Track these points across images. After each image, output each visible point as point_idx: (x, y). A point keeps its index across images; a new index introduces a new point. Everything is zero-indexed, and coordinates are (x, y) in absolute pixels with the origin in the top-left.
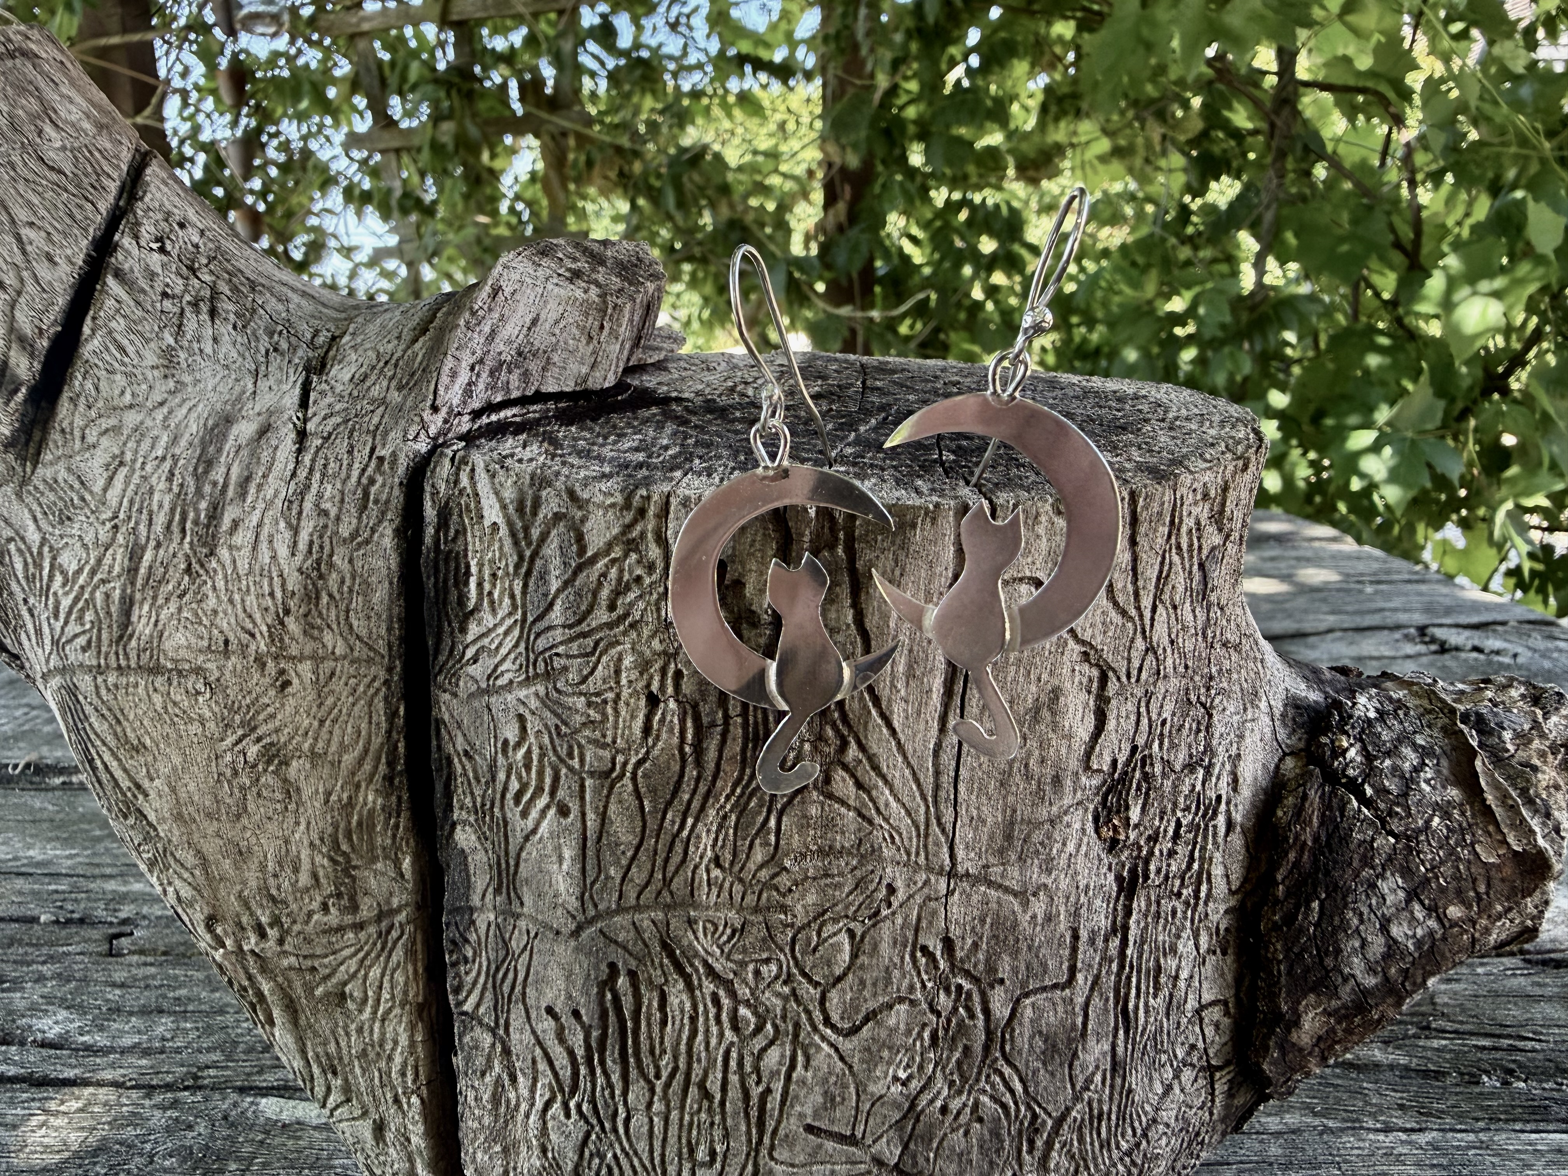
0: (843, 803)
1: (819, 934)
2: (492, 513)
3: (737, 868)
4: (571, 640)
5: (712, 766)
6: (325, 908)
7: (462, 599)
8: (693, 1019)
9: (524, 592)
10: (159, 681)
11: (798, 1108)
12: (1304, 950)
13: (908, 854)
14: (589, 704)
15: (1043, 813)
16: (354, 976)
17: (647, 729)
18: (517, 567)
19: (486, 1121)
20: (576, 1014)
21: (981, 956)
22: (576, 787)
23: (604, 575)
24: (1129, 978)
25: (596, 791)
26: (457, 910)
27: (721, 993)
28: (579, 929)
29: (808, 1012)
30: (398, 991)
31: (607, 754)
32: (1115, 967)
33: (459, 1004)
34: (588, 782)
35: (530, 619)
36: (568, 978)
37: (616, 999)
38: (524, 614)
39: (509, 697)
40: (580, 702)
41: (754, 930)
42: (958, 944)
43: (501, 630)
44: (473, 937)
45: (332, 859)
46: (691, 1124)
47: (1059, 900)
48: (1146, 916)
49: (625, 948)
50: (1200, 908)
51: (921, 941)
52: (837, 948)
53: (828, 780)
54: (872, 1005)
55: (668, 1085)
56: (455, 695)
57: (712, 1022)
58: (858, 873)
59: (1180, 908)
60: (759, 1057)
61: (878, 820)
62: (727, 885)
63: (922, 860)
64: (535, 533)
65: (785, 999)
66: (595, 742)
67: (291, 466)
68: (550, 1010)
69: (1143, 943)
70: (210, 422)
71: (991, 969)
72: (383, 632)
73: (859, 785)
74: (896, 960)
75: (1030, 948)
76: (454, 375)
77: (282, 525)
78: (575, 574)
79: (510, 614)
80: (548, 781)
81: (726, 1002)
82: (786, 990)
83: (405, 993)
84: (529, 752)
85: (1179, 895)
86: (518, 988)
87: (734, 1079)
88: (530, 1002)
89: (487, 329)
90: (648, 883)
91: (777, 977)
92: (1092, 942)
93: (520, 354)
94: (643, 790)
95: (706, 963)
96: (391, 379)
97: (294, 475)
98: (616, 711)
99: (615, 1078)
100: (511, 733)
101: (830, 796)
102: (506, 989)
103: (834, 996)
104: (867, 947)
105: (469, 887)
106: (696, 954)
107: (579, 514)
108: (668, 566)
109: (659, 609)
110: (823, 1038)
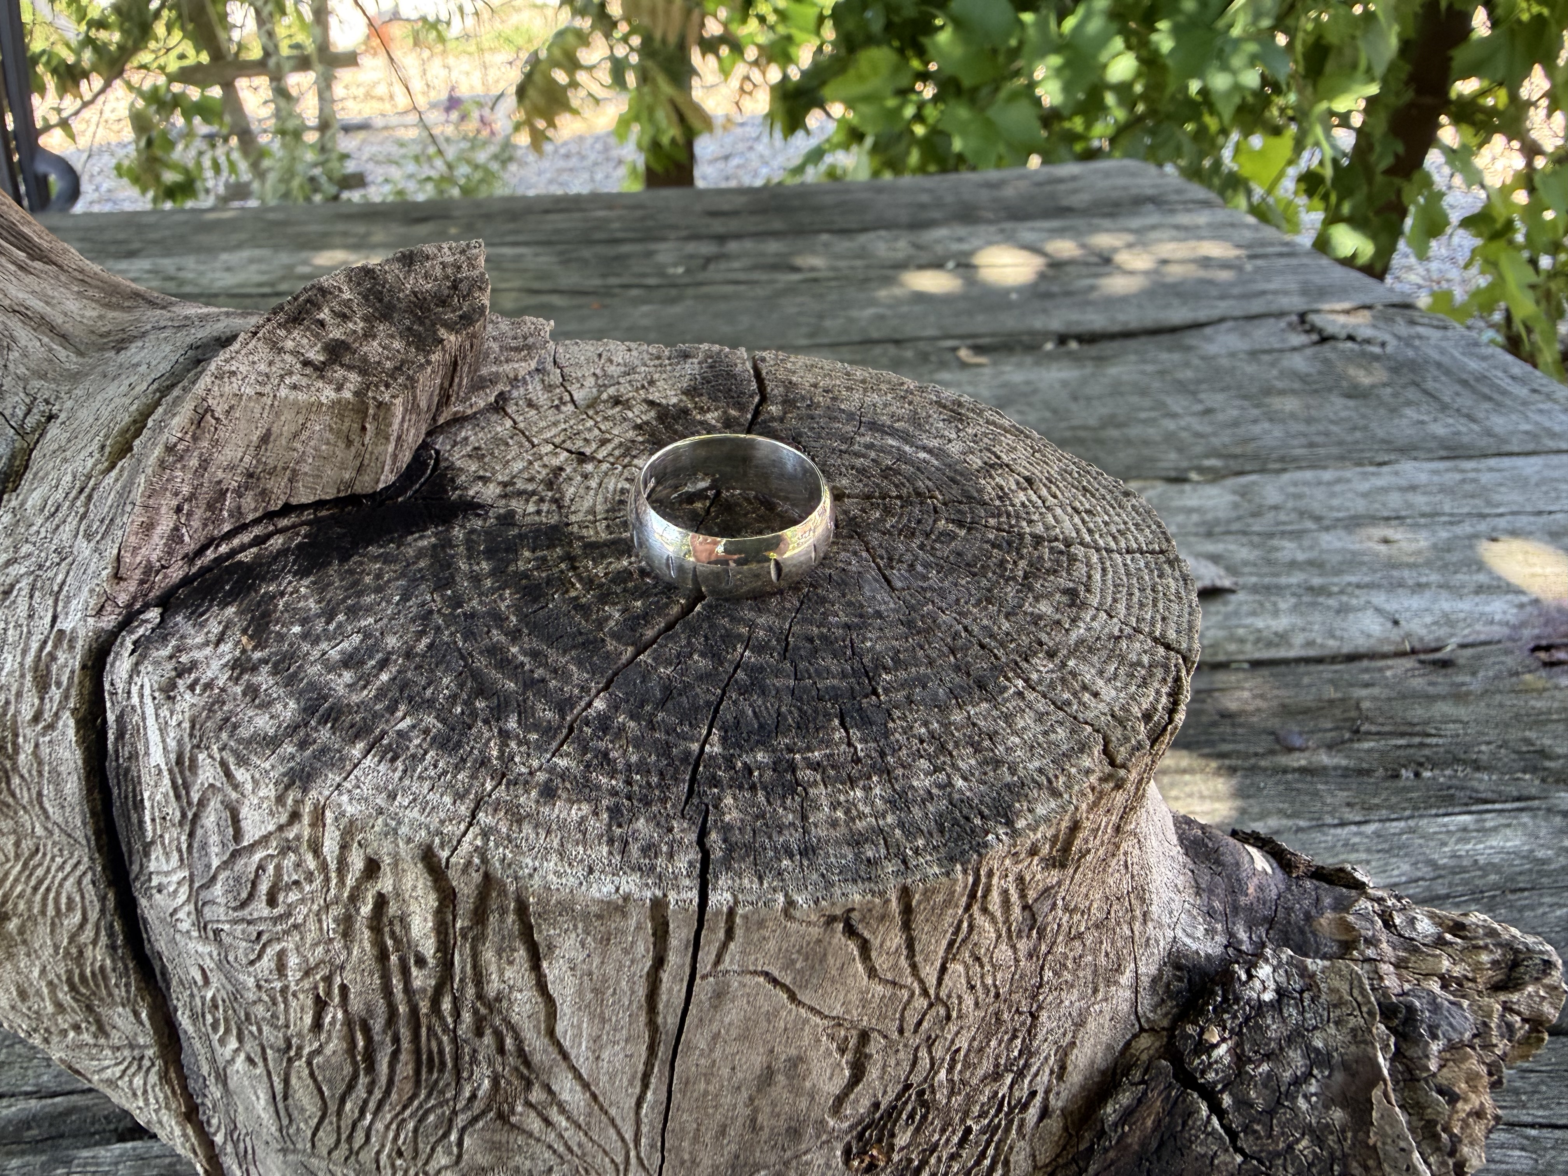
0: (531, 1135)
2: (157, 753)
3: (420, 1163)
4: (235, 922)
5: (384, 1077)
9: (190, 853)
14: (259, 987)
17: (317, 1025)
18: (181, 824)
22: (259, 1049)
23: (262, 868)
25: (277, 1060)
26: (194, 1071)
28: (284, 1151)
30: (161, 1099)
31: (281, 1035)
34: (269, 1051)
35: (196, 883)
38: (192, 875)
39: (190, 944)
40: (251, 982)
43: (175, 878)
44: (209, 1097)
56: (151, 907)
61: (571, 1156)
64: (195, 797)
66: (270, 1021)
72: (79, 824)
78: (234, 857)
79: (179, 868)
80: (234, 1031)
83: (167, 1105)
84: (214, 998)
89: (194, 461)
90: (336, 1147)
93: (250, 476)
94: (319, 1078)
98: (286, 1001)
100: (197, 975)
107: (234, 795)
108: (327, 880)
109: (320, 921)
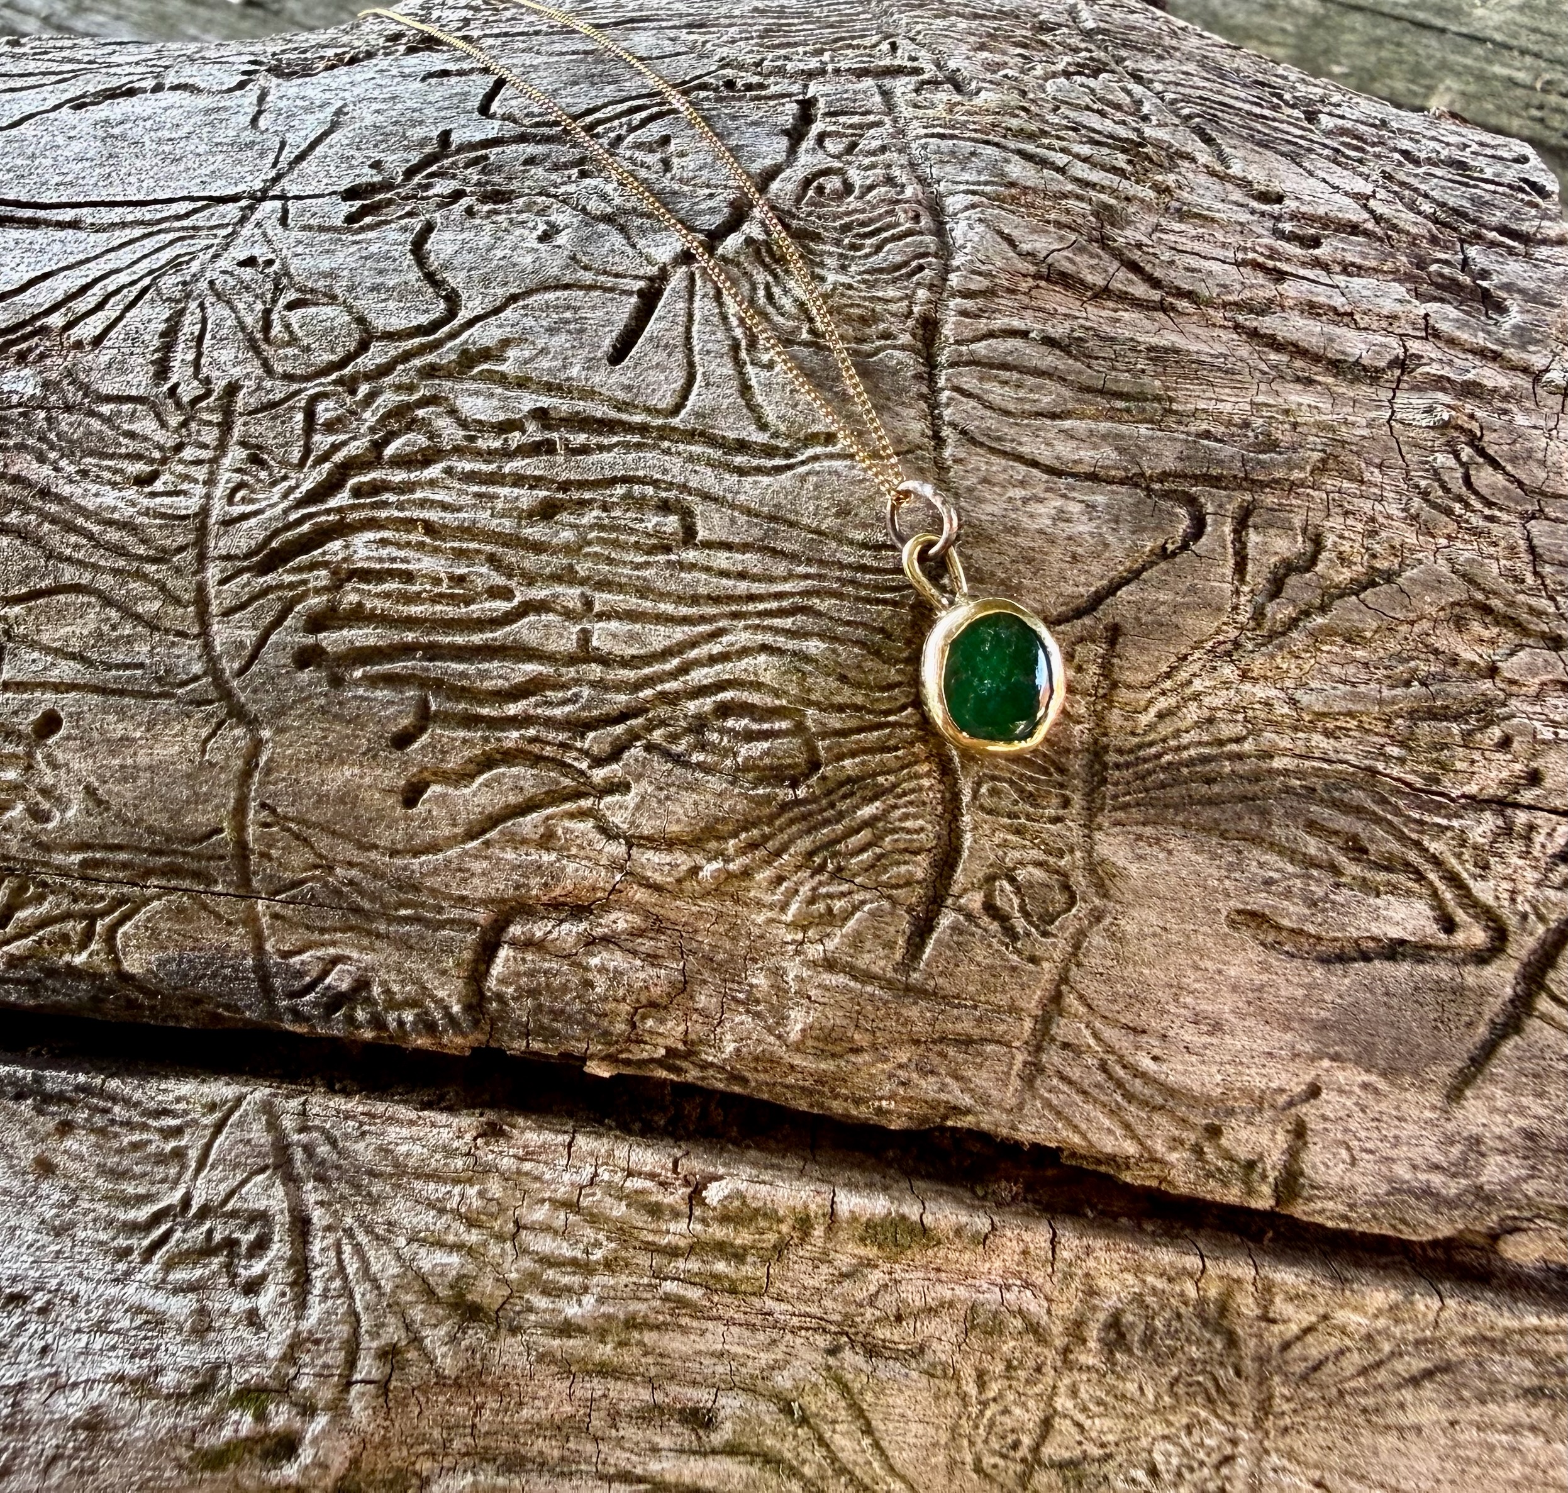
20: (399, 741)
28: (238, 714)
29: (406, 356)
41: (257, 430)
74: (355, 249)
81: (373, 476)
103: (388, 323)
104: (322, 285)
110: (452, 336)
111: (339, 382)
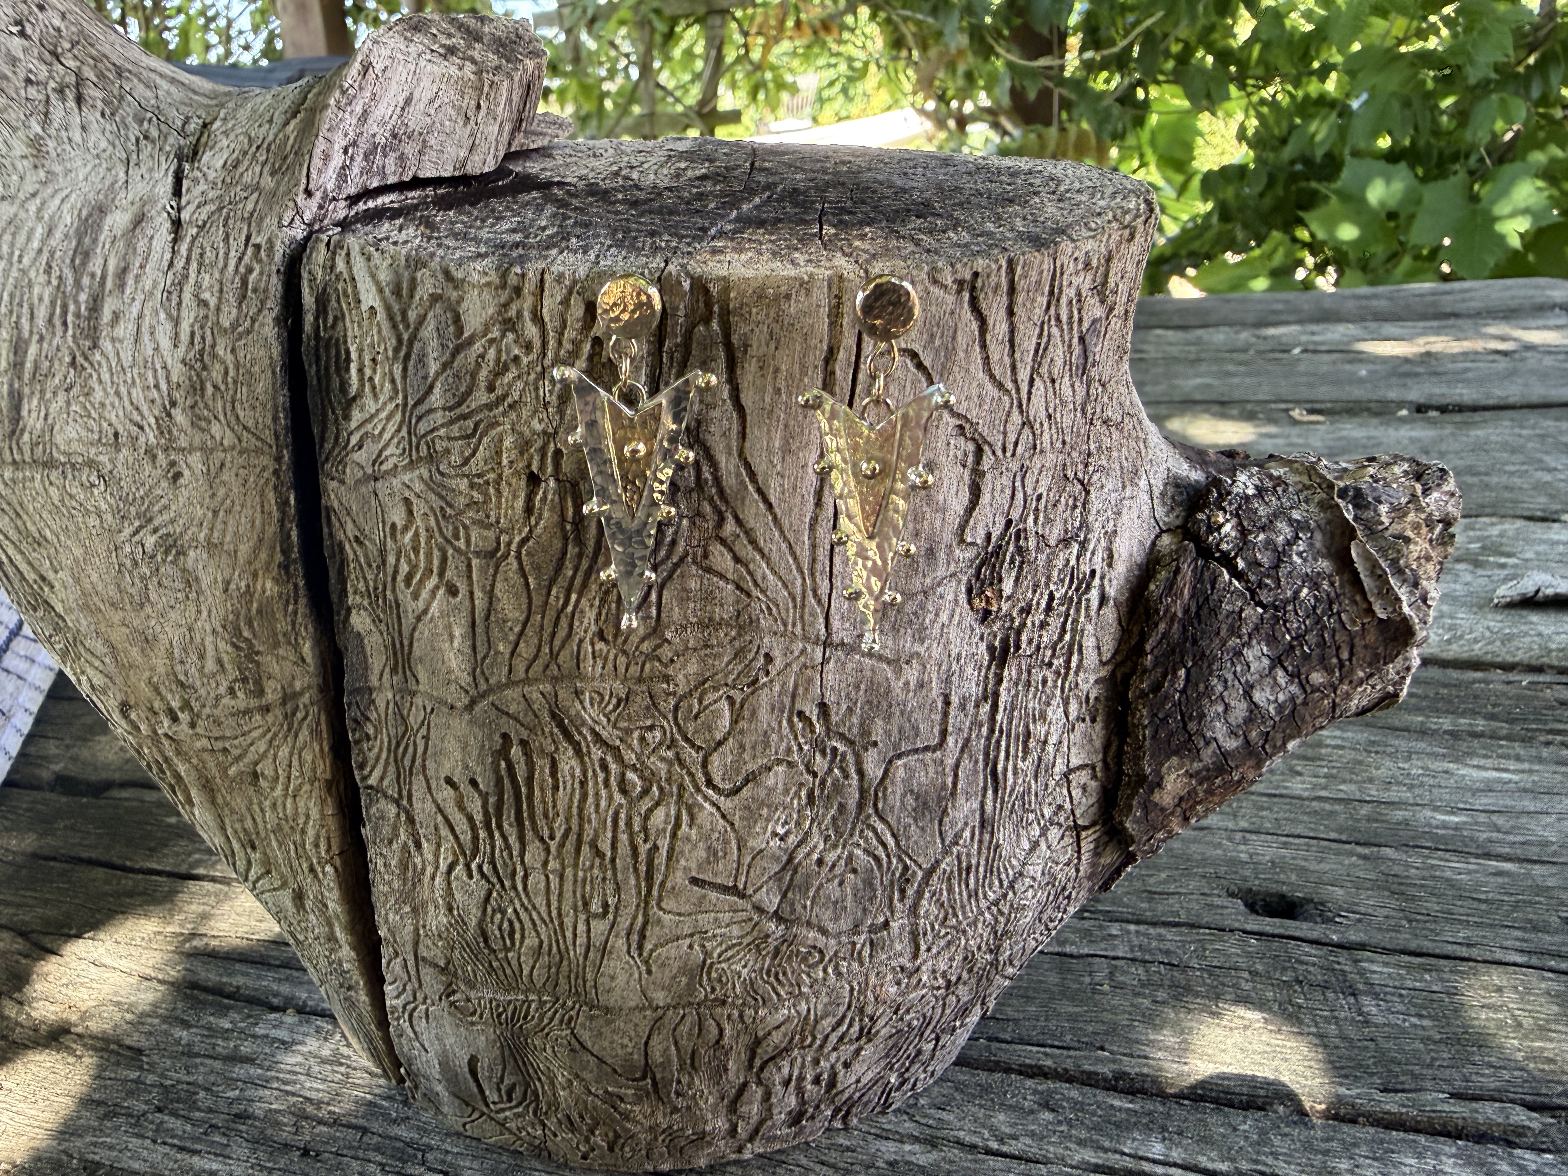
0: (722, 576)
1: (700, 702)
2: (369, 298)
3: (620, 640)
4: (452, 422)
5: (591, 543)
6: (232, 691)
7: (344, 386)
8: (583, 784)
9: (404, 376)
10: (54, 475)
11: (683, 862)
12: (1167, 716)
13: (785, 625)
14: (472, 486)
15: (917, 584)
16: (264, 756)
17: (529, 509)
18: (396, 350)
19: (396, 885)
20: (473, 783)
21: (855, 720)
22: (463, 567)
23: (482, 356)
24: (998, 742)
25: (483, 570)
26: (358, 691)
27: (609, 759)
28: (473, 702)
29: (691, 774)
30: (307, 766)
31: (491, 534)
32: (985, 730)
33: (365, 778)
34: (475, 562)
35: (411, 402)
36: (464, 749)
37: (510, 767)
38: (405, 398)
39: (395, 482)
40: (463, 484)
41: (638, 699)
42: (833, 709)
43: (383, 415)
44: (373, 716)
45: (234, 645)
46: (584, 880)
47: (932, 667)
48: (1016, 684)
49: (517, 720)
50: (1071, 677)
51: (798, 707)
52: (718, 714)
53: (706, 556)
54: (751, 767)
55: (562, 845)
56: (342, 482)
57: (601, 786)
58: (737, 644)
59: (1050, 677)
60: (646, 818)
61: (756, 593)
62: (611, 657)
63: (798, 630)
64: (412, 315)
65: (670, 763)
66: (479, 523)
67: (168, 256)
68: (449, 781)
69: (1013, 710)
70: (84, 213)
71: (865, 732)
72: (269, 421)
73: (737, 560)
74: (774, 724)
75: (902, 713)
76: (327, 157)
77: (162, 316)
78: (453, 356)
79: (391, 399)
80: (436, 563)
81: (613, 767)
82: (670, 754)
83: (314, 770)
84: (417, 534)
85: (1050, 665)
86: (419, 761)
87: (624, 837)
88: (430, 773)
89: (359, 109)
90: (536, 657)
91: (660, 744)
92: (963, 707)
93: (395, 136)
94: (527, 568)
95: (593, 731)
96: (264, 164)
97: (171, 265)
98: (498, 491)
99: (513, 840)
100: (398, 516)
101: (709, 570)
102: (407, 762)
103: (716, 760)
104: (746, 713)
105: (366, 669)
106: (584, 723)
107: (454, 295)
108: (544, 344)
109: (537, 389)
110: (706, 798)
111: (673, 740)
